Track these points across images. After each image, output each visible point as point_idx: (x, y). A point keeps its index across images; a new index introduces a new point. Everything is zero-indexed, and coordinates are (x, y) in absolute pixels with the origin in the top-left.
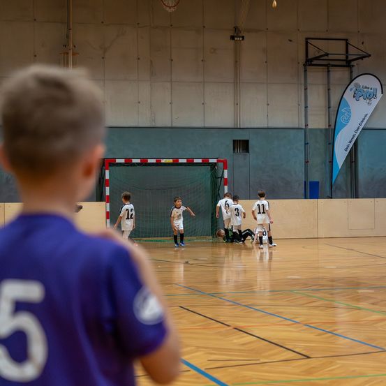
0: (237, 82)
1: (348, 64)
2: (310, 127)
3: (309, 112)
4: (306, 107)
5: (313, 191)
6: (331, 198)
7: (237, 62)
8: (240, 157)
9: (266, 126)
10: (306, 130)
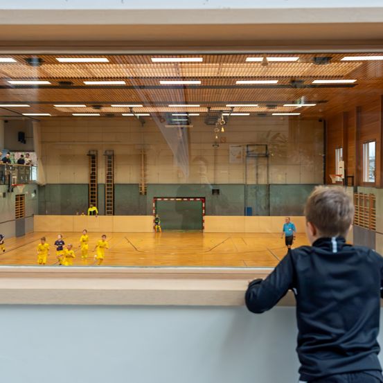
0: (215, 163)
1: (267, 156)
2: (248, 183)
3: (248, 177)
4: (246, 175)
5: (248, 212)
6: (257, 215)
7: (216, 156)
8: (215, 196)
9: (227, 183)
10: (245, 186)
